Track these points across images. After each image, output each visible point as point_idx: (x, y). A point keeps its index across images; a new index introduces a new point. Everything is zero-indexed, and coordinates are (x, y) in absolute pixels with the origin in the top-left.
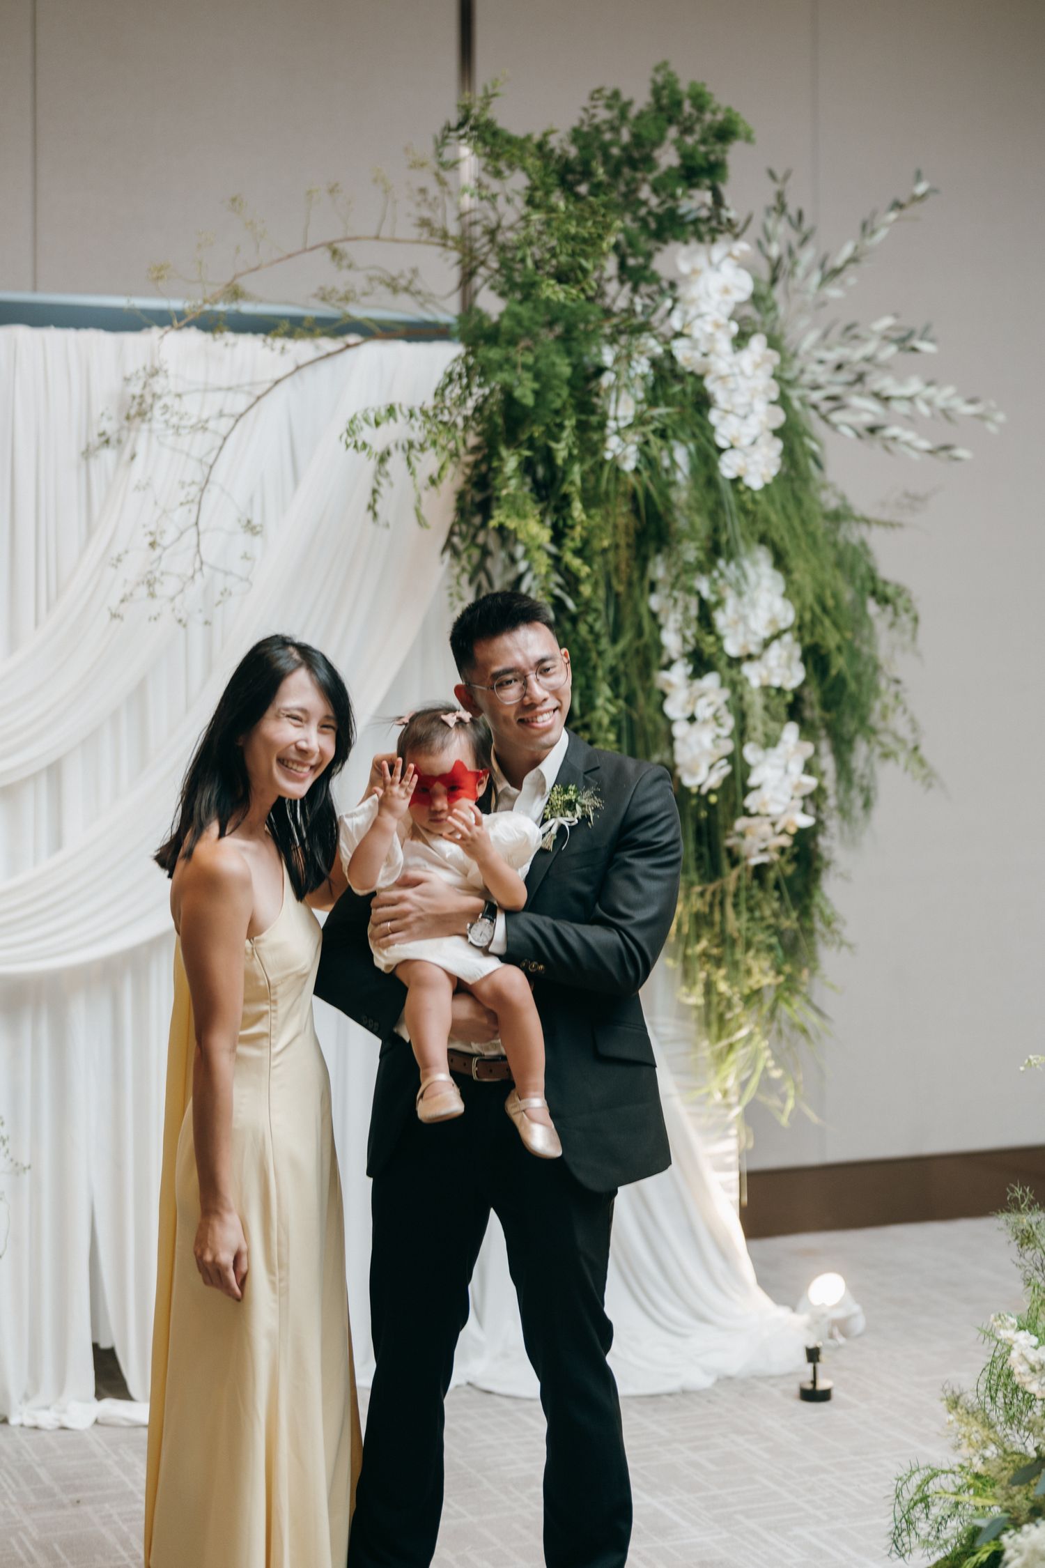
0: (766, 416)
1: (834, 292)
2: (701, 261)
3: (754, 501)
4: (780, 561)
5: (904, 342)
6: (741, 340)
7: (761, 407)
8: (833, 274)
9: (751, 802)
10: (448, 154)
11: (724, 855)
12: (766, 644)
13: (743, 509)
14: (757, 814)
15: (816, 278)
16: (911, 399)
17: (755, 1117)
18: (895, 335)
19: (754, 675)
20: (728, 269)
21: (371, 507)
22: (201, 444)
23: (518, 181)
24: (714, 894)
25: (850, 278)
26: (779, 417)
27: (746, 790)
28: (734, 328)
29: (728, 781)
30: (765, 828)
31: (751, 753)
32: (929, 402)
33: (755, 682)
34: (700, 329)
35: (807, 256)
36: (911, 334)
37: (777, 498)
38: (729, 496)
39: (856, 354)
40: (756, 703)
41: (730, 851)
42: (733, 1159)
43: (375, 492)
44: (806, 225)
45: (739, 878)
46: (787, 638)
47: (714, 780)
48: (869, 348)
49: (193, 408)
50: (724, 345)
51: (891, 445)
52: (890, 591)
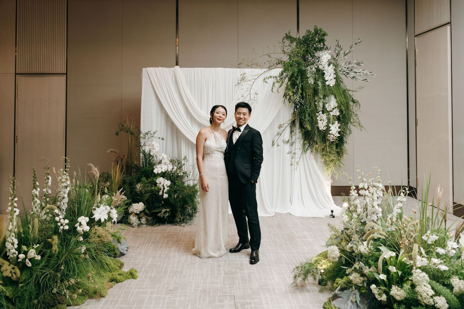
0: (333, 76)
1: (346, 57)
2: (323, 54)
3: (331, 88)
4: (335, 98)
5: (358, 64)
6: (329, 65)
7: (332, 74)
8: (346, 55)
9: (330, 132)
10: (284, 41)
11: (327, 140)
12: (333, 109)
13: (329, 89)
14: (331, 134)
15: (343, 55)
16: (360, 72)
17: (333, 178)
18: (357, 63)
19: (331, 114)
20: (327, 54)
21: (272, 90)
22: (250, 83)
23: (295, 44)
24: (325, 145)
25: (349, 55)
26: (335, 76)
27: (330, 130)
28: (328, 63)
29: (327, 129)
30: (332, 136)
31: (330, 125)
32: (363, 73)
33: (332, 115)
34: (323, 63)
35: (342, 52)
36: (360, 63)
37: (335, 87)
38: (327, 88)
39: (350, 66)
40: (332, 118)
41: (328, 139)
42: (330, 184)
43: (272, 88)
44: (341, 48)
45: (329, 143)
46: (337, 108)
47: (325, 129)
48: (352, 65)
49: (249, 78)
50: (327, 66)
51: (356, 80)
52: (356, 101)
